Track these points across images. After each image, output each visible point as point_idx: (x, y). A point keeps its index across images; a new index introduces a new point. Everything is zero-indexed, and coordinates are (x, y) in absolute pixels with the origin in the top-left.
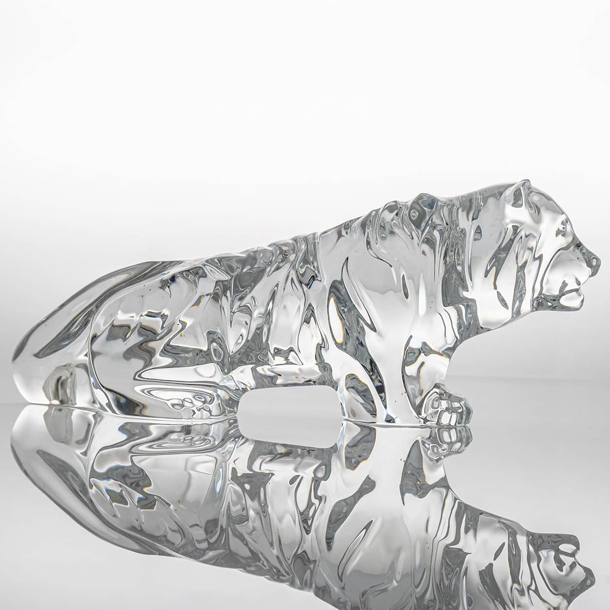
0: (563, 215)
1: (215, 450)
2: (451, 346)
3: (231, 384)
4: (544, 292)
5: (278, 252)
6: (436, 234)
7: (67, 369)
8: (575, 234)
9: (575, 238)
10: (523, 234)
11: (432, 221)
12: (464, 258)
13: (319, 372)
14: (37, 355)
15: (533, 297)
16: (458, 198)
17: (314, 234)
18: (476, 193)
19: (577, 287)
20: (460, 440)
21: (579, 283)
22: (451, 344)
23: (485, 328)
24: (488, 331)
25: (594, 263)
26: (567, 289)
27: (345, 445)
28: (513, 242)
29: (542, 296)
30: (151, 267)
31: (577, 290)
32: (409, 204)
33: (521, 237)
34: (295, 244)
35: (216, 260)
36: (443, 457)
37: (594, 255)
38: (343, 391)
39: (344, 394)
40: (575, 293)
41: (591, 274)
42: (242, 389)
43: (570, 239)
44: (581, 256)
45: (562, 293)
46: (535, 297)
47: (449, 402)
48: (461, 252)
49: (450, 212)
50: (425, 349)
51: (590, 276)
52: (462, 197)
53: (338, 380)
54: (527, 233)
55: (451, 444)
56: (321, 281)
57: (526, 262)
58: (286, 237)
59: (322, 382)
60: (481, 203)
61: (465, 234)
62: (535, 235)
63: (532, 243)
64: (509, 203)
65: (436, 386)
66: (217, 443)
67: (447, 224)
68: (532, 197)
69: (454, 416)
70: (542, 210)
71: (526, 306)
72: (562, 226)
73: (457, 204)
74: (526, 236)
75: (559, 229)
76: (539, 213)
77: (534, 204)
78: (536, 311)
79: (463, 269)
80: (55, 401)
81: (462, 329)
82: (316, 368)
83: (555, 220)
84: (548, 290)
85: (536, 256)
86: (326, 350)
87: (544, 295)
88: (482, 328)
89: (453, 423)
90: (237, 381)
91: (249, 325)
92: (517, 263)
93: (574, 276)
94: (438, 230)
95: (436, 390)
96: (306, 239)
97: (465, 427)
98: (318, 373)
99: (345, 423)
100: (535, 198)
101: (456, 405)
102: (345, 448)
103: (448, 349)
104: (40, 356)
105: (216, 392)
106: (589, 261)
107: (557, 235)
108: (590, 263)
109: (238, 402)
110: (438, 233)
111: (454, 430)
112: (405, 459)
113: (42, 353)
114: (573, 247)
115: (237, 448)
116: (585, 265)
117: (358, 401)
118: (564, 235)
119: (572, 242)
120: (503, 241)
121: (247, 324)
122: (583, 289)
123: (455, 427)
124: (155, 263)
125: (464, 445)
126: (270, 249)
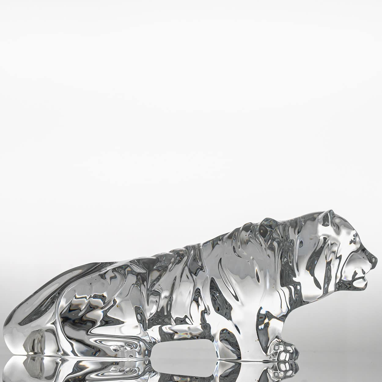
0: (354, 231)
1: (139, 377)
2: (285, 314)
3: (147, 338)
4: (343, 278)
5: (176, 255)
6: (275, 244)
7: (39, 333)
8: (361, 243)
9: (361, 245)
10: (329, 242)
11: (272, 236)
12: (293, 258)
13: (202, 330)
14: (20, 324)
15: (336, 282)
16: (289, 221)
17: (199, 244)
18: (299, 218)
19: (363, 275)
20: (291, 369)
21: (364, 273)
22: (285, 313)
23: (306, 302)
24: (308, 303)
25: (374, 260)
26: (357, 277)
27: (219, 376)
28: (323, 249)
29: (342, 281)
30: (94, 266)
31: (363, 278)
32: (259, 224)
33: (328, 245)
34: (187, 251)
35: (136, 261)
36: (280, 380)
37: (373, 256)
38: (218, 341)
39: (218, 344)
40: (362, 279)
41: (371, 267)
42: (153, 342)
43: (359, 246)
44: (365, 257)
45: (354, 279)
46: (337, 282)
47: (285, 346)
48: (291, 255)
49: (284, 230)
50: (269, 315)
51: (371, 269)
52: (291, 220)
53: (215, 335)
54: (332, 243)
55: (286, 371)
56: (204, 272)
57: (331, 260)
58: (180, 246)
59: (203, 337)
60: (303, 223)
61: (293, 244)
62: (337, 243)
63: (335, 249)
64: (320, 223)
65: (277, 337)
66: (140, 373)
67: (282, 237)
68: (335, 220)
69: (288, 354)
70: (341, 228)
71: (332, 287)
72: (354, 238)
73: (288, 224)
74: (332, 244)
75: (351, 240)
76: (339, 229)
77: (337, 224)
78: (338, 291)
79: (293, 264)
80: (31, 353)
81: (292, 302)
82: (200, 327)
83: (349, 233)
84: (345, 277)
85: (338, 256)
86: (208, 315)
87: (342, 280)
88: (304, 301)
89: (287, 359)
90: (151, 337)
91: (158, 302)
92: (326, 260)
93: (361, 268)
94: (276, 242)
95: (276, 339)
96: (193, 247)
97: (295, 362)
98: (200, 330)
99: (219, 362)
100: (337, 221)
101: (289, 348)
102: (219, 378)
103: (283, 316)
104: (22, 324)
105: (139, 343)
106: (370, 259)
107: (350, 243)
108: (371, 260)
109: (151, 351)
110: (277, 244)
111: (288, 363)
112: (258, 380)
113: (23, 323)
114: (361, 250)
115: (150, 378)
116: (368, 262)
117: (229, 349)
118: (355, 243)
119: (360, 247)
120: (317, 247)
121: (157, 302)
122: (366, 277)
123: (288, 362)
124: (96, 263)
125: (294, 372)
126: (171, 253)
